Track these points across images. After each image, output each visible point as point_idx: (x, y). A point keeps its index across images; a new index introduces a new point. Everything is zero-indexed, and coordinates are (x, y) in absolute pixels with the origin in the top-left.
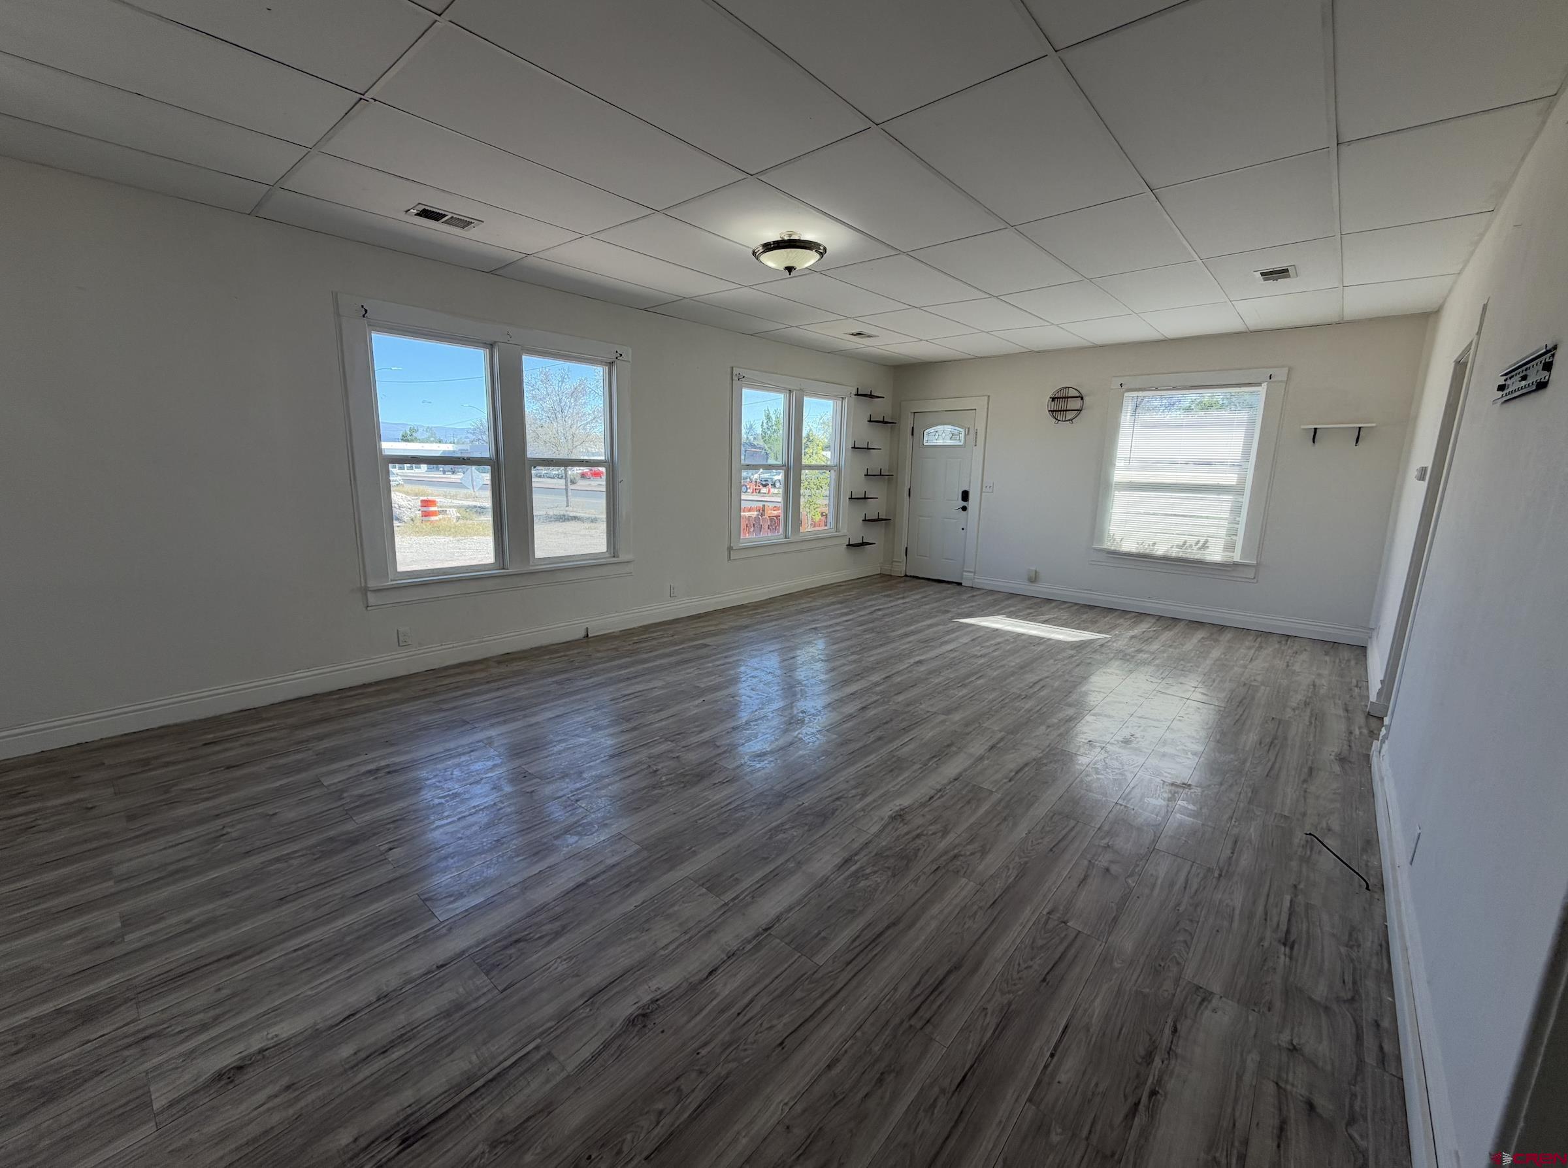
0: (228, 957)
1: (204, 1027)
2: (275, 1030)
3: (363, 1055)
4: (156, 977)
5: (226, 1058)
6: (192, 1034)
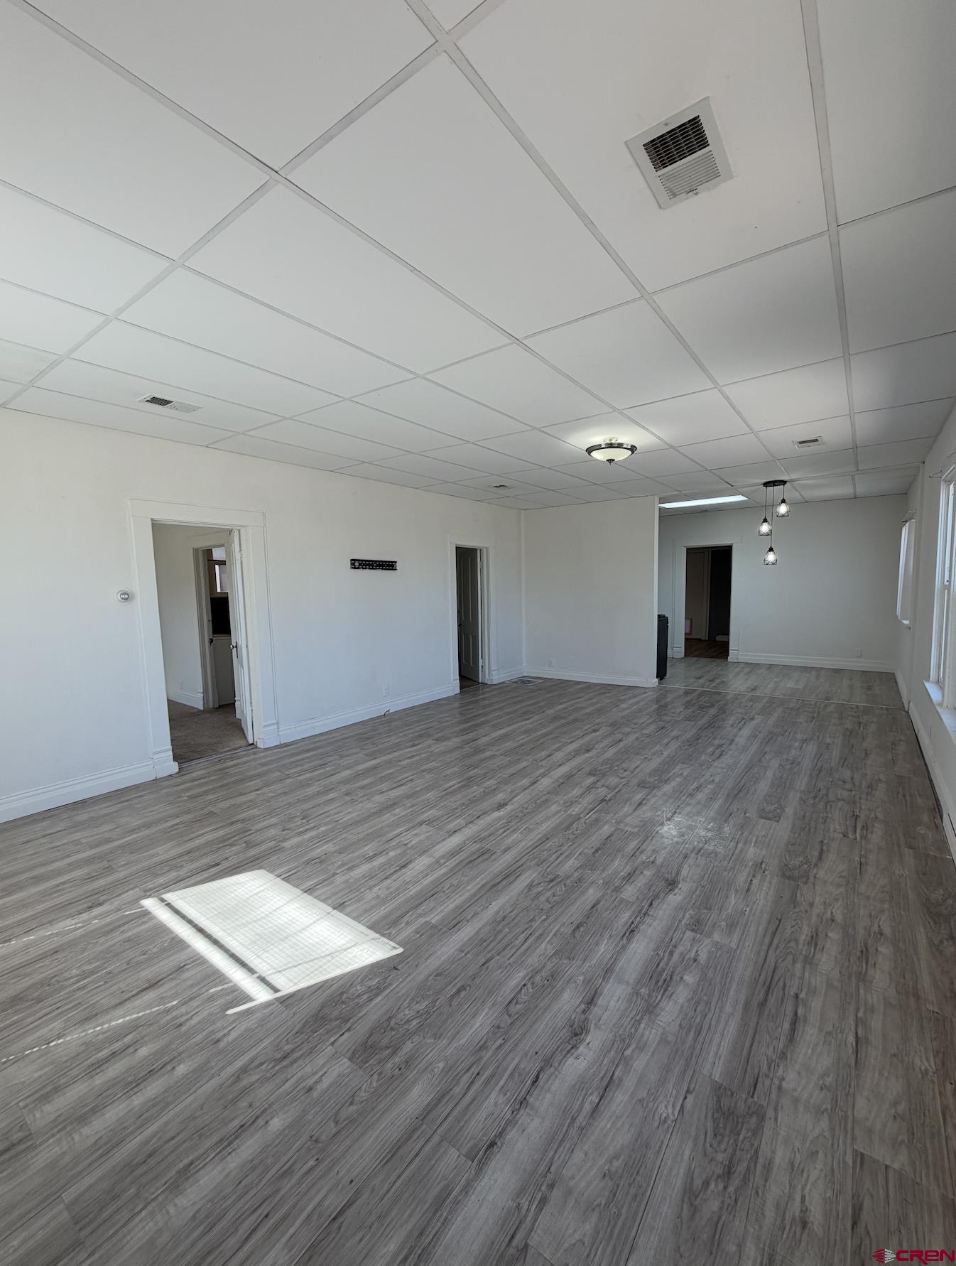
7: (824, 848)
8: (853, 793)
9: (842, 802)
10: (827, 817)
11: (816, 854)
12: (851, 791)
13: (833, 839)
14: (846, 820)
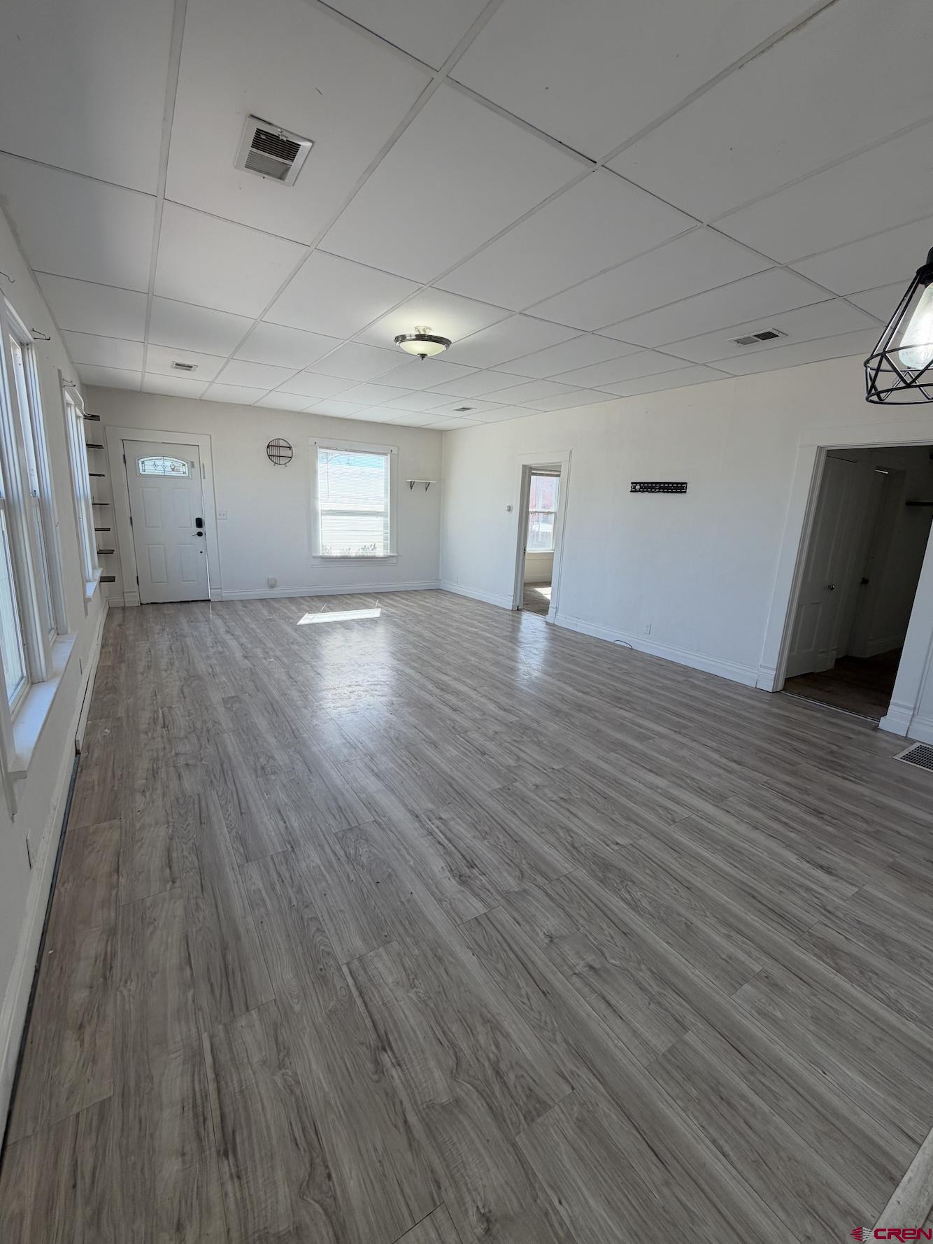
0: (754, 897)
1: (808, 889)
2: (795, 861)
3: (792, 830)
4: (787, 929)
5: (820, 874)
6: (816, 892)
7: (181, 695)
8: (173, 753)
9: (181, 736)
10: (189, 716)
11: (185, 691)
12: (177, 754)
13: (178, 702)
14: (173, 719)
